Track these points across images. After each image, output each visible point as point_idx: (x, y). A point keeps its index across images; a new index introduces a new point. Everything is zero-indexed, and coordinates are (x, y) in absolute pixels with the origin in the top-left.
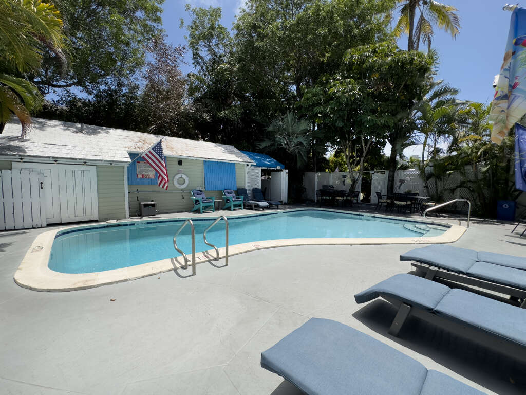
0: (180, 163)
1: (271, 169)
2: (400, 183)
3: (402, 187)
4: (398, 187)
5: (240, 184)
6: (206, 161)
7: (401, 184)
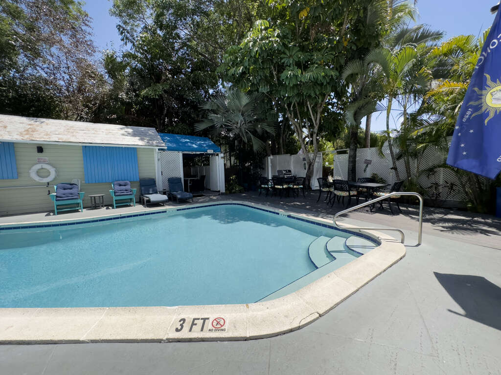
0: (40, 149)
1: (199, 153)
2: (365, 165)
3: (368, 169)
4: (363, 170)
5: (146, 174)
6: (86, 147)
7: (367, 166)
